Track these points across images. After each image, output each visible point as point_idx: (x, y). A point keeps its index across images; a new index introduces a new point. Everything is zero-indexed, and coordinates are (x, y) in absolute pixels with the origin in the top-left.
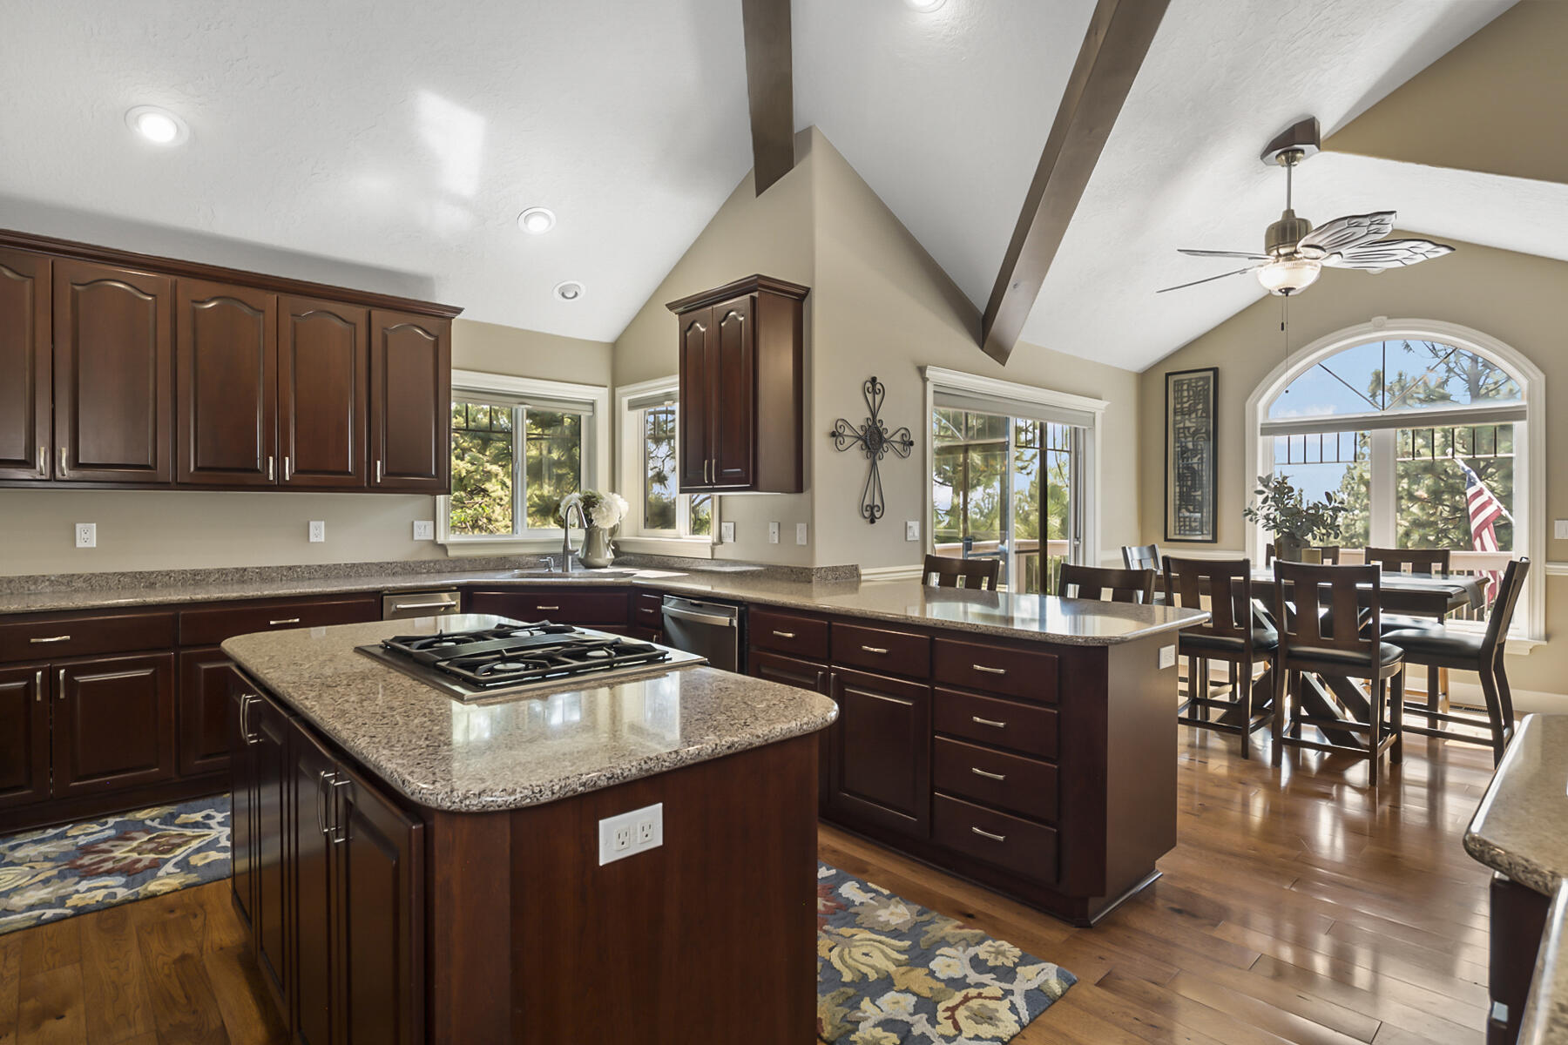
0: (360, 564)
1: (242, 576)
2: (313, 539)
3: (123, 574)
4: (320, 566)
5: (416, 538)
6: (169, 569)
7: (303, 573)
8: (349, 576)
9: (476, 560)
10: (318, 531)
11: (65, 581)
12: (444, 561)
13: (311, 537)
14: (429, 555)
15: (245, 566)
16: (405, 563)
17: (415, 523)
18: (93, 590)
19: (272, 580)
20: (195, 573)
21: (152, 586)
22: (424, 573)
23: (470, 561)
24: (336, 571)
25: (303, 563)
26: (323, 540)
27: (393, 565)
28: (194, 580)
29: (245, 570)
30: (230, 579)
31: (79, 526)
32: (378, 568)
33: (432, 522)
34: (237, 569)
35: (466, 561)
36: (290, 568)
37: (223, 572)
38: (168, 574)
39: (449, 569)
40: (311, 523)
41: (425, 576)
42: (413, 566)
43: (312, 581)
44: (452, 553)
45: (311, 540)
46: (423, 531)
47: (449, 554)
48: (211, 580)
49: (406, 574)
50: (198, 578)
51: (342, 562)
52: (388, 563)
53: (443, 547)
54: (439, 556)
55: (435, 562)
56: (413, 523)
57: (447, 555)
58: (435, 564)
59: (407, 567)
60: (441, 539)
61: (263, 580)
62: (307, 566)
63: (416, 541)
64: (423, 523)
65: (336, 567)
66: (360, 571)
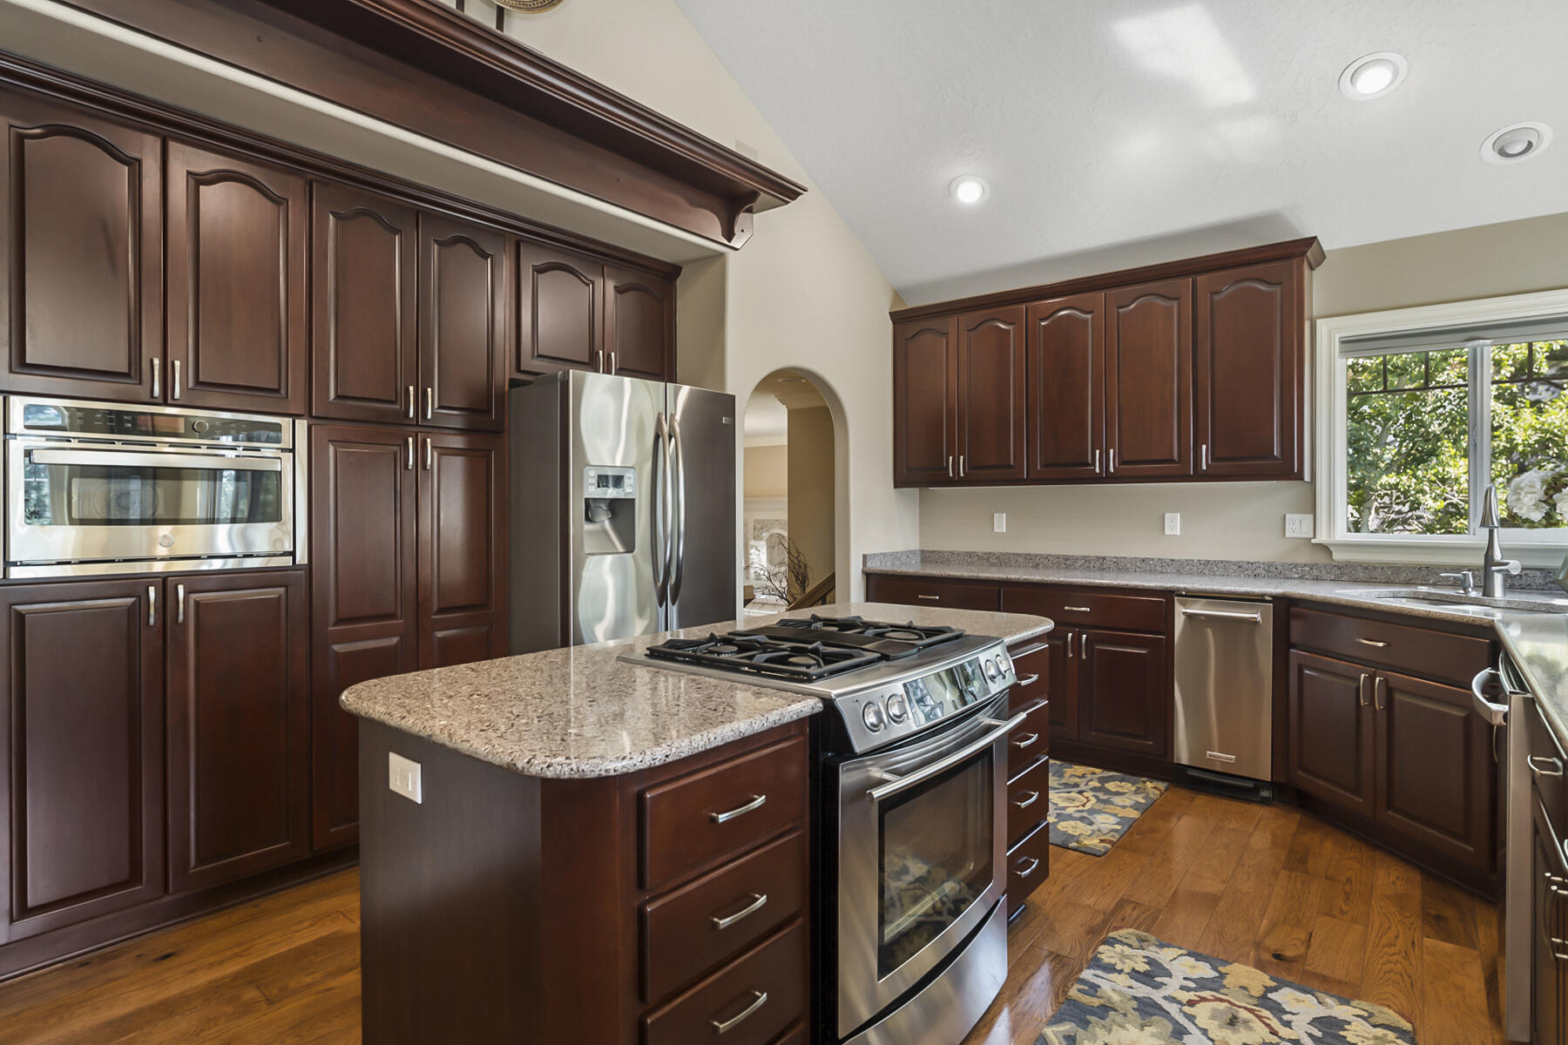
0: (1215, 561)
1: (1102, 564)
2: (1168, 532)
3: (1019, 555)
4: (1172, 560)
5: (1288, 534)
6: (1048, 553)
7: (1156, 566)
8: (1202, 573)
9: (1375, 568)
10: (1174, 524)
11: (986, 557)
12: (1325, 566)
13: (1166, 529)
14: (1304, 557)
15: (1104, 555)
16: (1270, 565)
17: (1287, 515)
18: (1001, 565)
19: (1127, 570)
20: (1067, 558)
21: (1036, 566)
22: (1295, 578)
23: (1366, 568)
24: (1188, 567)
25: (1155, 556)
26: (1179, 534)
27: (1255, 566)
28: (1065, 564)
29: (1104, 558)
30: (1092, 565)
31: (996, 515)
32: (1235, 568)
33: (1312, 516)
34: (1098, 557)
35: (1360, 569)
36: (1143, 560)
37: (1086, 559)
38: (1047, 557)
39: (1333, 577)
40: (1166, 515)
41: (1296, 582)
42: (1280, 568)
43: (1164, 575)
44: (1338, 556)
45: (1166, 533)
46: (1298, 526)
47: (1334, 557)
48: (1078, 565)
49: (1271, 577)
50: (1068, 562)
51: (1196, 558)
52: (1249, 563)
53: (1325, 548)
54: (1320, 559)
55: (1312, 566)
56: (1285, 516)
57: (1331, 558)
58: (1312, 569)
59: (1273, 569)
60: (1322, 538)
61: (1120, 570)
62: (1159, 559)
63: (1288, 538)
64: (1298, 517)
65: (1189, 562)
66: (1215, 569)
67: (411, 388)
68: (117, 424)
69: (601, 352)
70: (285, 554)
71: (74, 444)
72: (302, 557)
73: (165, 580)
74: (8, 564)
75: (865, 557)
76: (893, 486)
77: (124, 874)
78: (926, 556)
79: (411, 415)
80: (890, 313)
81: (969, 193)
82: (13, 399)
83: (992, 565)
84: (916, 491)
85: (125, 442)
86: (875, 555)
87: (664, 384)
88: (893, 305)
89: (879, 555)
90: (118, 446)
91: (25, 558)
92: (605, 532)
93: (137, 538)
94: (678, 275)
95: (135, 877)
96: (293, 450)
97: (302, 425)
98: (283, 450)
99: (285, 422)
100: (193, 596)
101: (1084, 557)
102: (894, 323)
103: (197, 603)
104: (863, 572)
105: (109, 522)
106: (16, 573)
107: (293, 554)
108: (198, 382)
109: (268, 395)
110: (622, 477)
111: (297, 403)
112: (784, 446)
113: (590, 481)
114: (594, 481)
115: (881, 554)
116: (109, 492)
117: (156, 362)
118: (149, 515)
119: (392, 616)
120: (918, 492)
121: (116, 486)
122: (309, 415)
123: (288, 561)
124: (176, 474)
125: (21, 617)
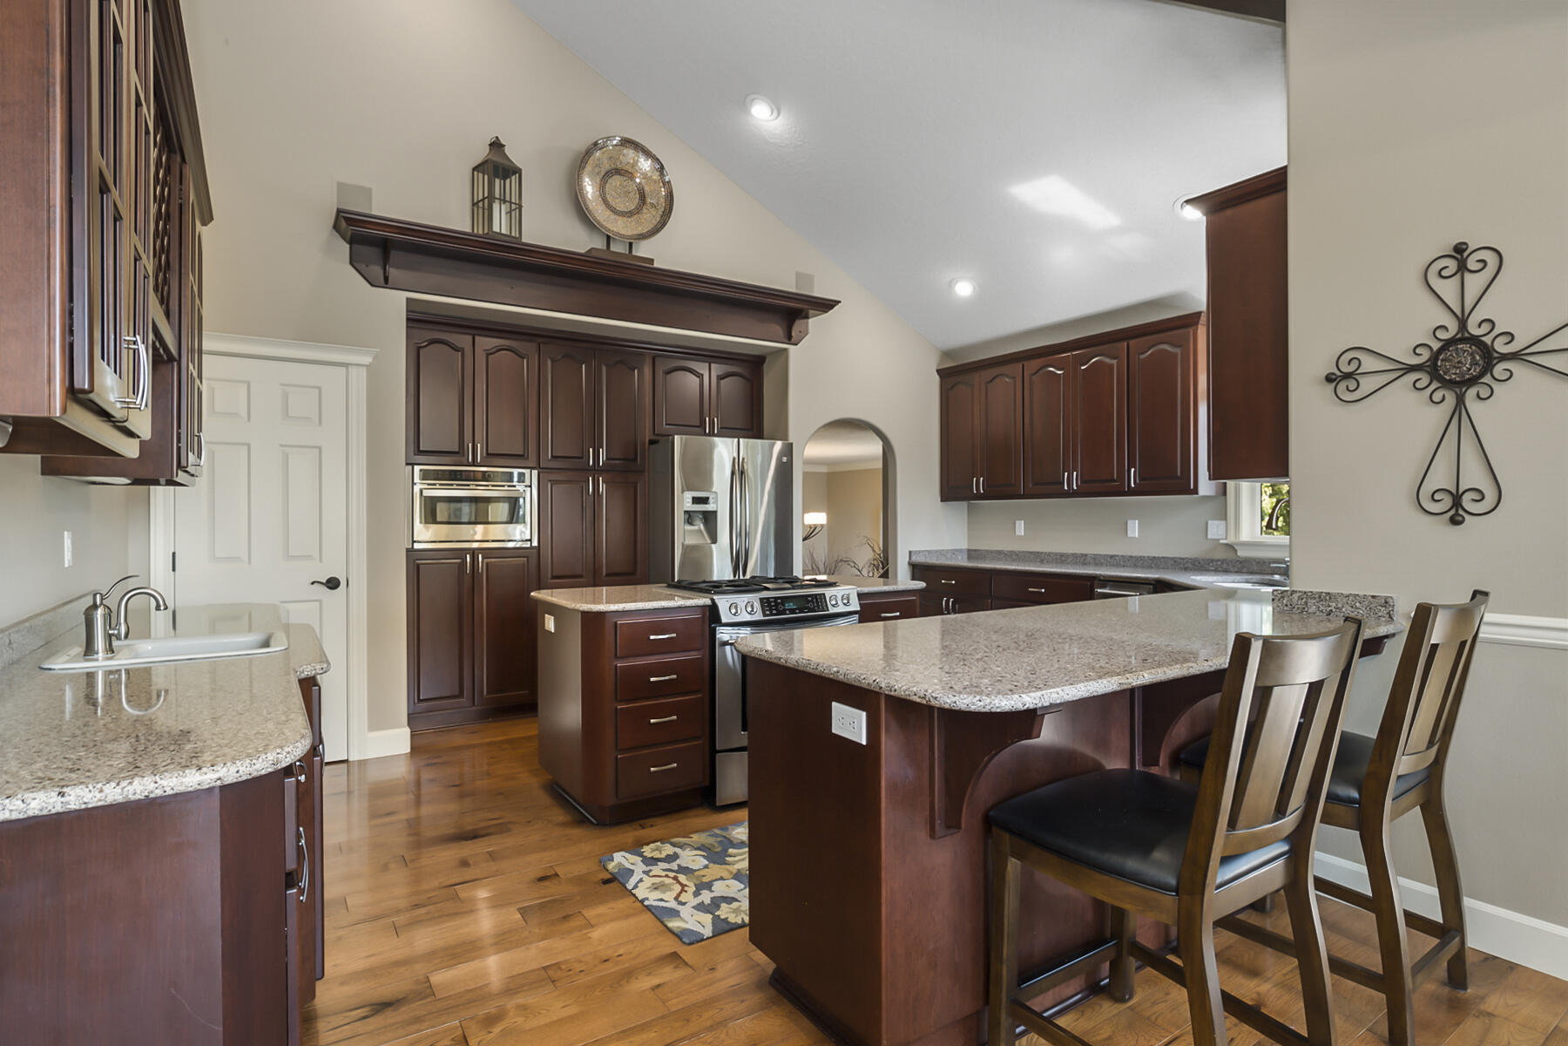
1: (1086, 560)
2: (1130, 535)
4: (1132, 557)
5: (1209, 537)
9: (1264, 562)
10: (1134, 529)
13: (1128, 533)
15: (1086, 553)
17: (1210, 522)
19: (1101, 564)
20: (1062, 555)
23: (1258, 563)
25: (1120, 553)
26: (1136, 536)
27: (1185, 561)
28: (1061, 560)
29: (1086, 555)
31: (1017, 522)
33: (1225, 522)
35: (1254, 563)
36: (1112, 557)
40: (1129, 521)
42: (1202, 562)
44: (1242, 553)
45: (1128, 535)
46: (1216, 530)
47: (1239, 554)
48: (1069, 560)
51: (1146, 555)
52: (1181, 559)
53: (1233, 547)
54: (1229, 555)
55: (1223, 561)
56: (1207, 523)
57: (1236, 554)
58: (1222, 564)
59: (1197, 563)
60: (1231, 539)
61: (1096, 564)
62: (1122, 556)
63: (1211, 539)
64: (1217, 522)
65: (1142, 558)
66: (1159, 563)
67: (591, 450)
68: (454, 476)
69: (707, 419)
70: (527, 540)
71: (438, 486)
72: (535, 543)
73: (473, 553)
74: (414, 542)
75: (910, 552)
76: (939, 499)
77: (457, 693)
78: (972, 554)
79: (591, 463)
80: (937, 371)
81: (964, 289)
82: (416, 467)
83: (1014, 560)
84: (965, 504)
85: (457, 485)
86: (919, 552)
87: (736, 440)
88: (939, 365)
89: (923, 551)
90: (455, 487)
91: (419, 539)
92: (700, 531)
93: (465, 531)
94: (764, 361)
95: (461, 695)
96: (530, 486)
97: (535, 472)
98: (526, 486)
99: (527, 472)
100: (486, 560)
101: (1073, 555)
102: (940, 377)
103: (487, 564)
104: (909, 563)
105: (449, 523)
106: (416, 546)
107: (530, 540)
108: (487, 454)
109: (518, 458)
110: (708, 498)
111: (532, 461)
112: (878, 469)
113: (688, 500)
114: (691, 500)
115: (926, 551)
116: (449, 509)
117: (470, 445)
118: (473, 519)
119: (581, 576)
120: (966, 506)
121: (453, 505)
122: (538, 467)
123: (528, 545)
124: (488, 500)
125: (418, 565)
